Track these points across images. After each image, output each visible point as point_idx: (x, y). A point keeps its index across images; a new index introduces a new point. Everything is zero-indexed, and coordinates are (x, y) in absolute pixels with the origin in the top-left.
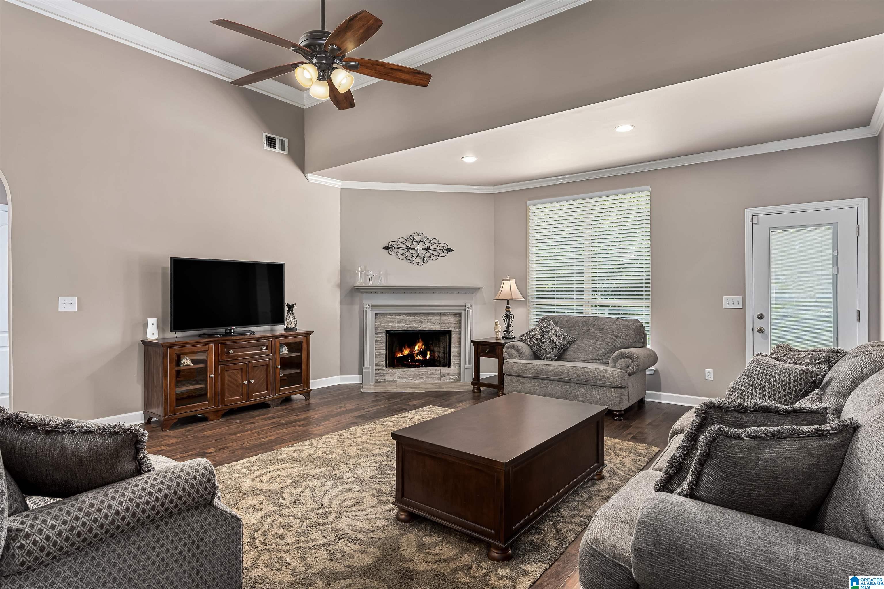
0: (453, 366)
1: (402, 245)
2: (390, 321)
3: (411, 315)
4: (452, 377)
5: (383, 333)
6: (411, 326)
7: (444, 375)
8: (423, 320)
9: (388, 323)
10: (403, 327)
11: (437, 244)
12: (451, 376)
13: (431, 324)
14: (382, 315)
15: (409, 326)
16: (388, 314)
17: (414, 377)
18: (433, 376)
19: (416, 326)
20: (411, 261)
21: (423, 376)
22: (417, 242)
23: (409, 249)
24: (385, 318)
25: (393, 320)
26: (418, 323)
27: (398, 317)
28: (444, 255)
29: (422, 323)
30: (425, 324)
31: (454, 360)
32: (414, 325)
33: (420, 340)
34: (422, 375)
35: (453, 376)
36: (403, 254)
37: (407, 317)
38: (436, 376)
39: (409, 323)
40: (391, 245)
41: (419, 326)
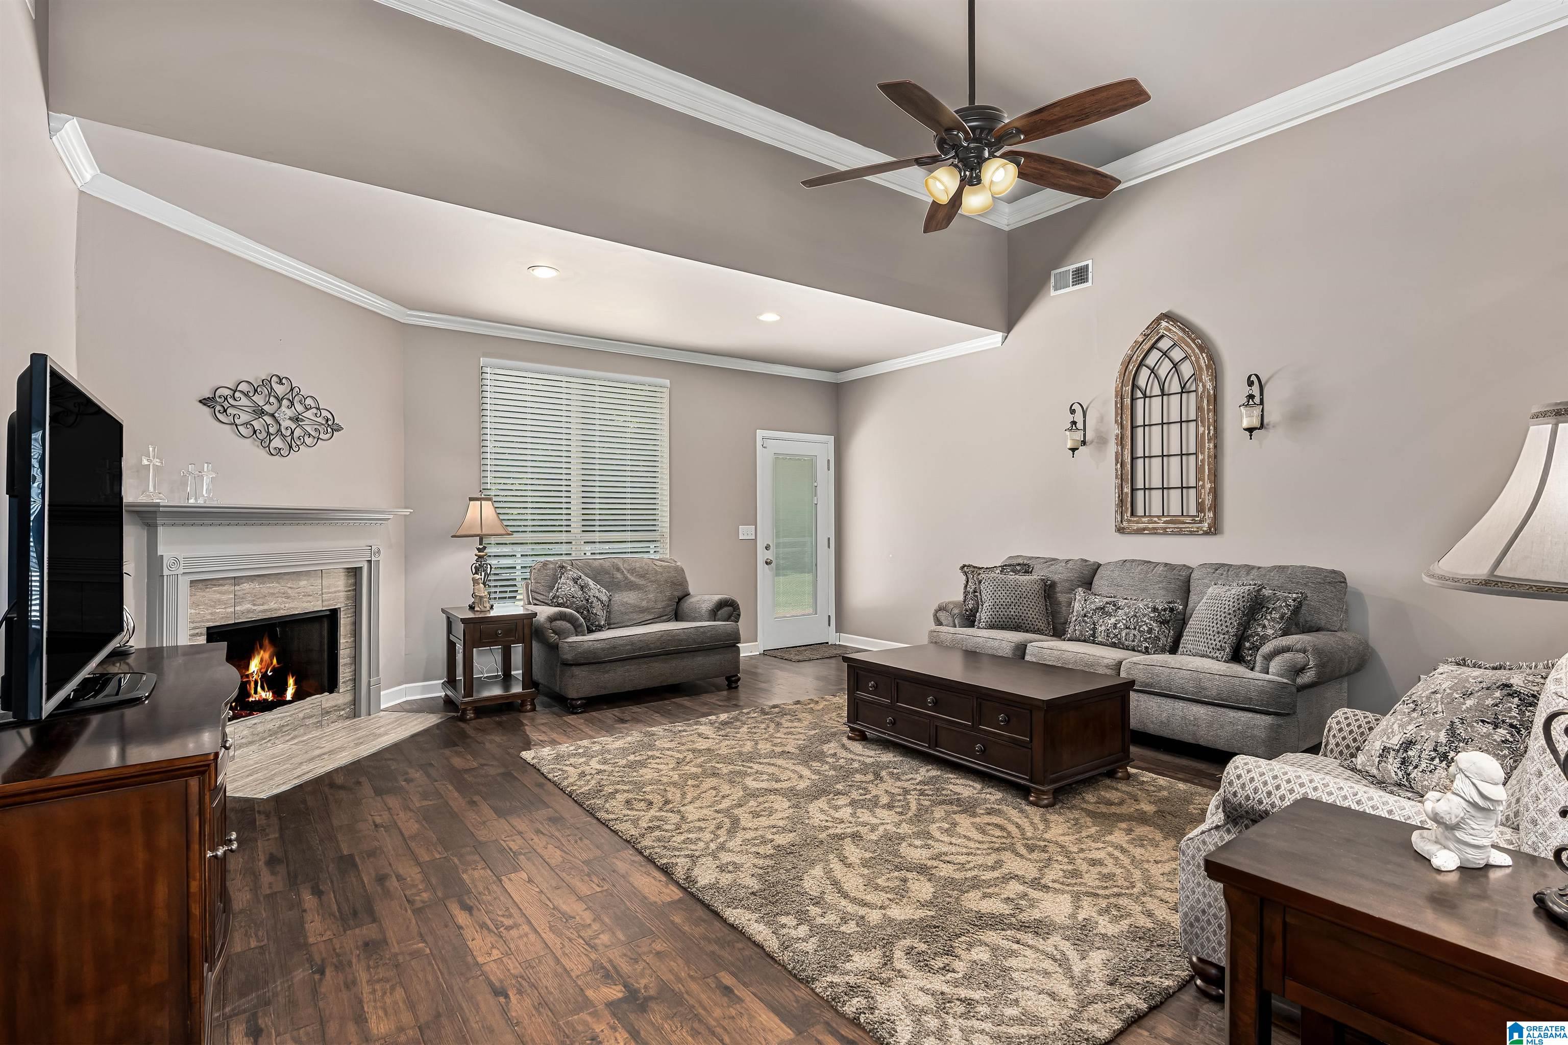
0: (342, 688)
1: (244, 401)
2: (219, 600)
3: (266, 579)
4: (342, 713)
5: (201, 634)
6: (266, 607)
7: (328, 712)
8: (289, 591)
9: (214, 607)
10: (249, 611)
11: (314, 411)
12: (339, 710)
13: (305, 599)
14: (200, 586)
15: (262, 608)
16: (214, 582)
17: (271, 735)
18: (308, 722)
19: (276, 606)
20: (265, 444)
21: (289, 728)
22: (277, 398)
23: (260, 412)
24: (207, 595)
25: (224, 597)
26: (280, 600)
27: (237, 588)
28: (328, 436)
29: (288, 598)
30: (294, 599)
31: (344, 673)
32: (272, 605)
33: (266, 642)
34: (287, 725)
35: (343, 709)
36: (247, 423)
37: (255, 586)
38: (314, 720)
39: (260, 601)
40: (220, 397)
41: (282, 606)
